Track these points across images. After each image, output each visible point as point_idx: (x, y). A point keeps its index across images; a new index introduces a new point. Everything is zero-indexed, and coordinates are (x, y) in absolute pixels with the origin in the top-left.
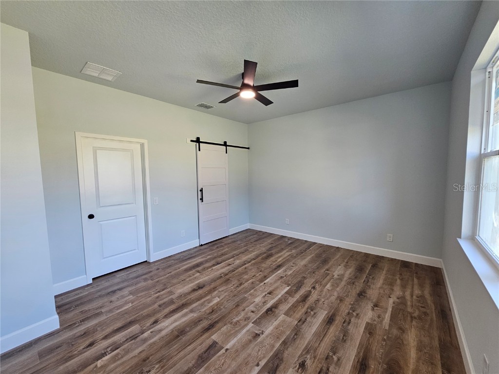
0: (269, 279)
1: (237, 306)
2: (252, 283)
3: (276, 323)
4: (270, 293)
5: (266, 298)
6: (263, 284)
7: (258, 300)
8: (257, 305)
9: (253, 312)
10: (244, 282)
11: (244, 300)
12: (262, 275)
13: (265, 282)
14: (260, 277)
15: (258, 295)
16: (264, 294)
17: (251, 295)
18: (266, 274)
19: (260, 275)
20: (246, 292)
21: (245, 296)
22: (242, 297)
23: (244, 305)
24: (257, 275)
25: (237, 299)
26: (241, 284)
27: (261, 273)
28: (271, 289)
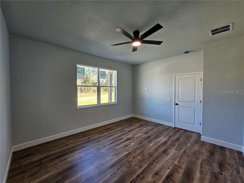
0: (125, 154)
1: (141, 142)
2: (135, 152)
3: (128, 137)
4: (127, 146)
5: (129, 144)
6: (129, 151)
7: (133, 144)
8: (133, 142)
9: (135, 140)
10: (140, 153)
11: (139, 144)
12: (129, 158)
13: (128, 152)
14: (131, 156)
15: (132, 145)
16: (130, 146)
17: (136, 146)
18: (126, 158)
19: (130, 158)
20: (138, 147)
21: (138, 146)
22: (140, 145)
23: (138, 142)
24: (132, 158)
25: (142, 144)
26: (142, 152)
27: (129, 160)
28: (126, 148)
